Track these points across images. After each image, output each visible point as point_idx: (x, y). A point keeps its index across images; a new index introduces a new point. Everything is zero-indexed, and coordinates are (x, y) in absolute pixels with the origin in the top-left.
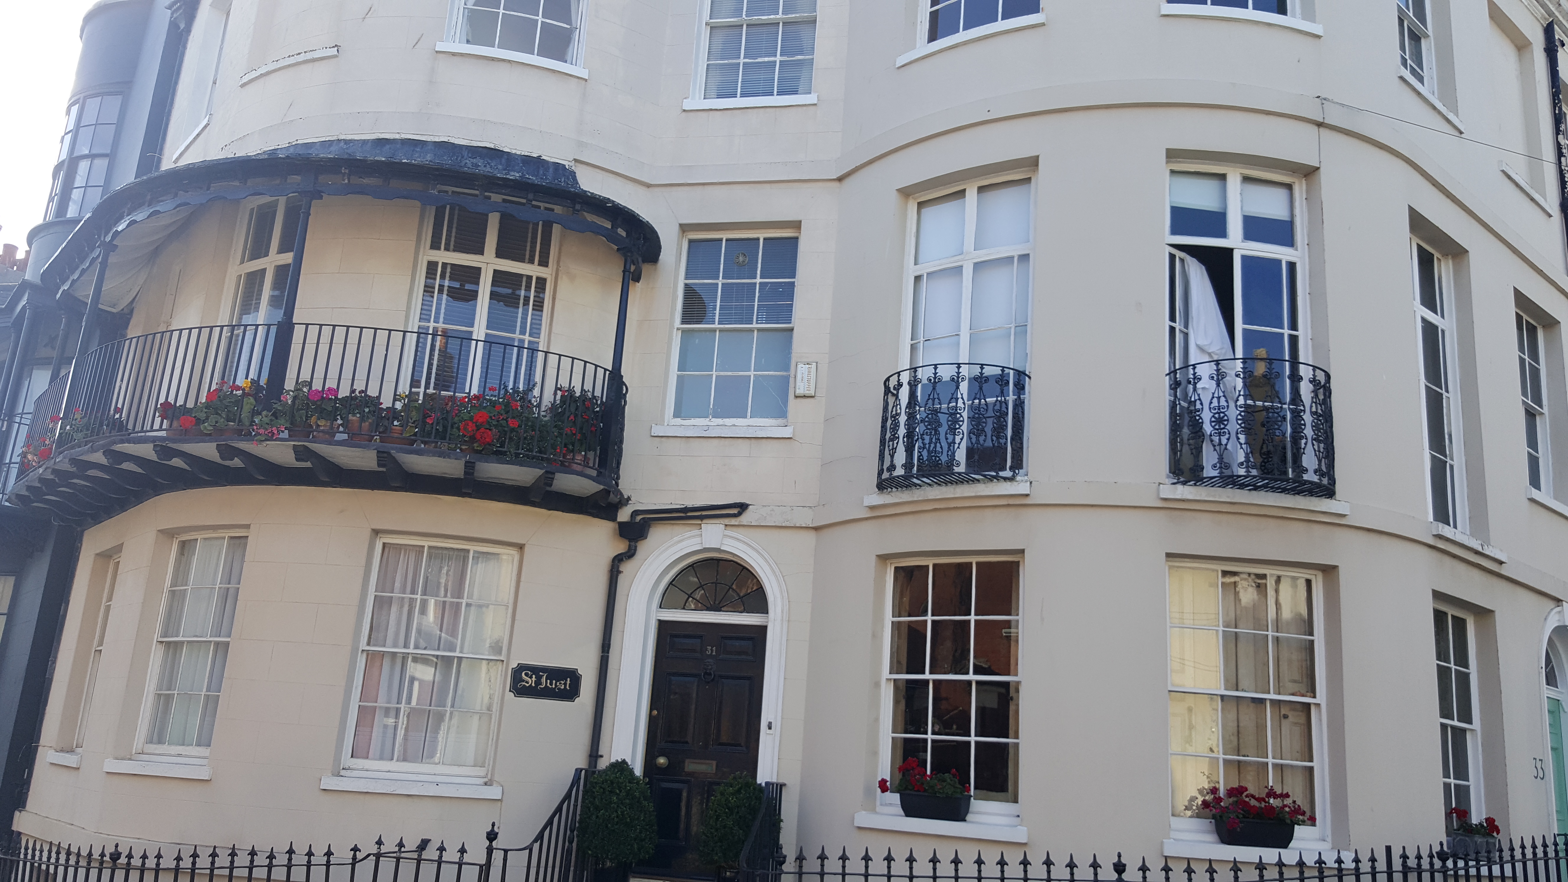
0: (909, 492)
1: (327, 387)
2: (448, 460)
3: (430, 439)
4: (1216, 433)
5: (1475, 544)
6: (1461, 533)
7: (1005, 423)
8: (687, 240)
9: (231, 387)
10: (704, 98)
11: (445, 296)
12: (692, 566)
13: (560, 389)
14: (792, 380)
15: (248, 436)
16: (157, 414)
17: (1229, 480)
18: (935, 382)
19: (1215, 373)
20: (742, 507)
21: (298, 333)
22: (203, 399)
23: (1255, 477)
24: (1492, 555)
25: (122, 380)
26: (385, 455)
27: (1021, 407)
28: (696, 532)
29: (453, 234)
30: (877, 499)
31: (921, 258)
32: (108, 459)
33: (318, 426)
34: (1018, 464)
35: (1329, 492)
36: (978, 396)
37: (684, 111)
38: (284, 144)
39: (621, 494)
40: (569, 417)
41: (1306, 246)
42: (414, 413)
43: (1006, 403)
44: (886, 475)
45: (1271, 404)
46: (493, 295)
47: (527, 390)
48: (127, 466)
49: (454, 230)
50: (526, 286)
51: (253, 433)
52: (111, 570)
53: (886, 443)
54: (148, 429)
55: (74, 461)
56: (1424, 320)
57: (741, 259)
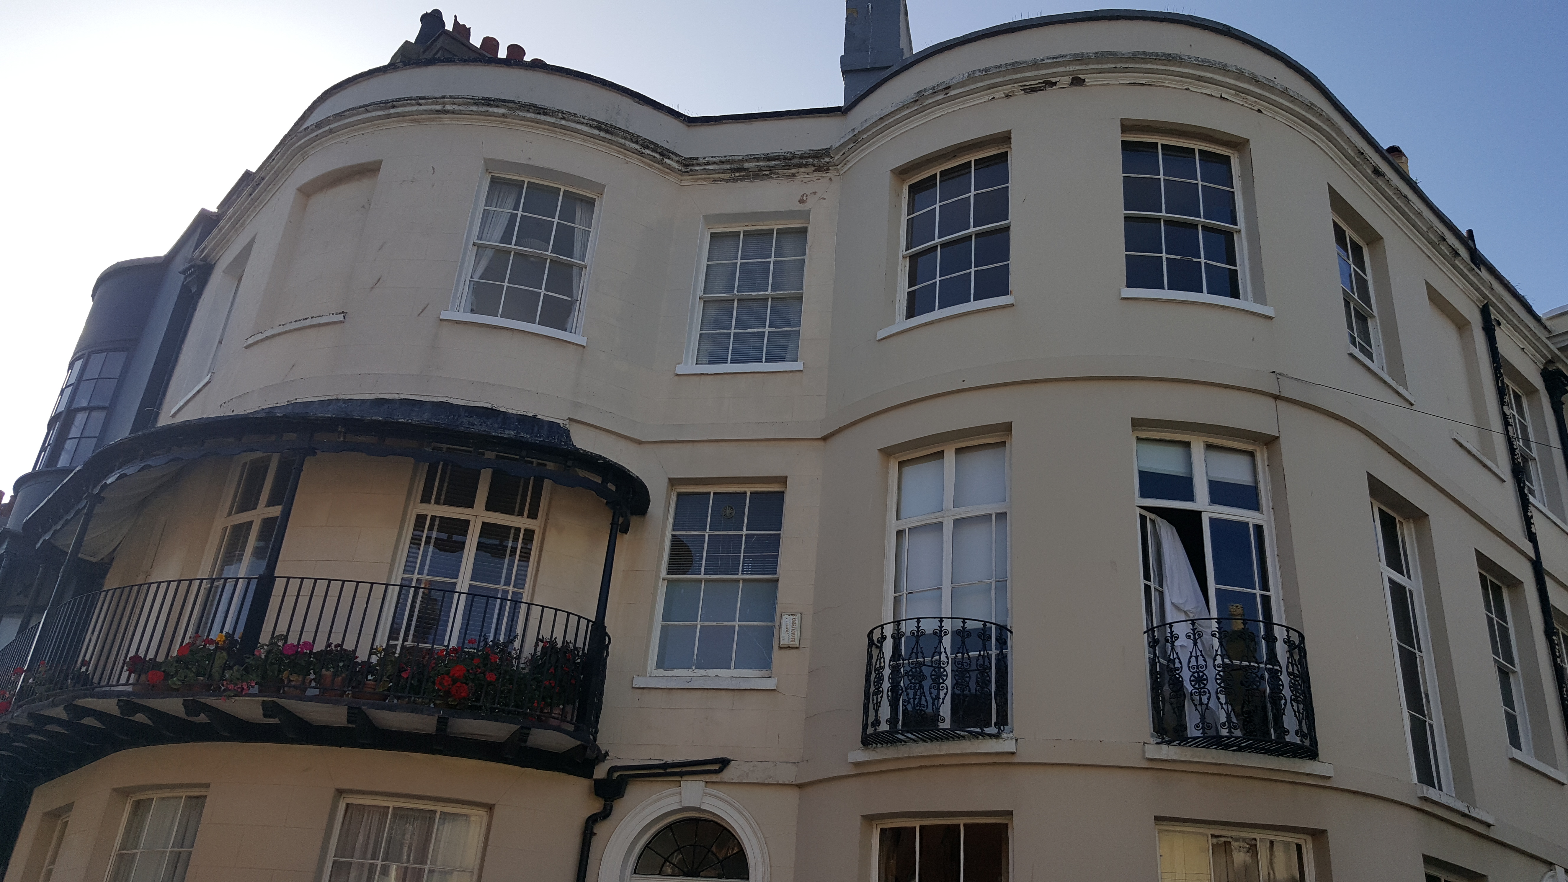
0: (894, 749)
1: (302, 641)
2: (421, 715)
3: (403, 695)
4: (1197, 693)
5: (1461, 806)
6: (1446, 795)
7: (988, 678)
8: (675, 494)
9: (204, 641)
10: (696, 364)
11: (431, 548)
12: (670, 827)
13: (542, 641)
14: (776, 631)
15: (217, 692)
16: (125, 668)
17: (1212, 740)
18: (918, 635)
19: (1192, 632)
20: (724, 763)
21: (279, 586)
22: (174, 653)
23: (1237, 738)
24: (1479, 817)
25: (93, 633)
26: (356, 711)
27: (1004, 662)
28: (676, 790)
29: (445, 488)
30: (860, 755)
31: (903, 514)
32: (68, 714)
33: (290, 681)
34: (1003, 720)
35: (1311, 753)
36: (961, 651)
37: (677, 375)
38: (283, 402)
39: (599, 750)
40: (548, 670)
41: (1271, 510)
42: (389, 667)
43: (989, 657)
44: (870, 730)
45: (1248, 663)
46: (480, 546)
47: (507, 642)
48: (87, 721)
49: (446, 485)
50: (514, 538)
51: (223, 688)
52: (58, 828)
53: (870, 696)
54: (114, 683)
55: (31, 716)
56: (1390, 580)
57: (728, 512)
